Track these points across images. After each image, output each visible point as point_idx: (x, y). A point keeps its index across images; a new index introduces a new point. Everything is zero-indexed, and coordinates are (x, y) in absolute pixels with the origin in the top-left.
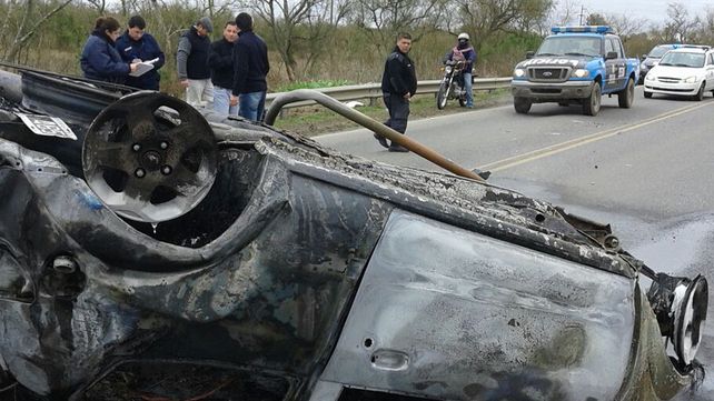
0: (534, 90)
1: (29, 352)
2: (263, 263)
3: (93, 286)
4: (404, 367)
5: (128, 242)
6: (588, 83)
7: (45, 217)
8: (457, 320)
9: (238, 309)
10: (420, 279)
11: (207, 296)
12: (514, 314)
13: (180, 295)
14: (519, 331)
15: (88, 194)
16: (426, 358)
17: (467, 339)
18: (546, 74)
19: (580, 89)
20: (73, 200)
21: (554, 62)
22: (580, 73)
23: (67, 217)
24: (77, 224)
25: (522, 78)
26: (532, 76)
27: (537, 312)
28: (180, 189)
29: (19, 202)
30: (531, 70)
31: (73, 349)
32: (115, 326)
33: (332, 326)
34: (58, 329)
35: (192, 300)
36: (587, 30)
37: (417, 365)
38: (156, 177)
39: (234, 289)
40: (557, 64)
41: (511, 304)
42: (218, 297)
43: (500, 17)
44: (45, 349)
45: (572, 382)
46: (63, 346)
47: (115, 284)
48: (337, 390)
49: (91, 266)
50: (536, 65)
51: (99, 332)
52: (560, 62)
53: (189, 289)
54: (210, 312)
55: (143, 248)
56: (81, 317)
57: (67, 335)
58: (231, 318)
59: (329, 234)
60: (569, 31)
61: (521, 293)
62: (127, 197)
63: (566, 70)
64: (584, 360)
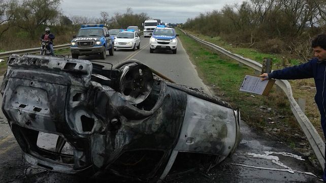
0: (81, 50)
1: (101, 152)
2: (164, 114)
3: (123, 127)
4: (193, 143)
5: (134, 111)
6: (102, 47)
7: (111, 106)
8: (202, 127)
9: (158, 129)
10: (195, 115)
11: (150, 126)
12: (213, 123)
13: (144, 127)
14: (214, 128)
15: (122, 97)
16: (198, 139)
17: (205, 132)
18: (85, 44)
19: (99, 49)
20: (119, 100)
21: (87, 39)
22: (98, 43)
23: (117, 105)
24: (121, 107)
25: (74, 46)
26: (79, 45)
27: (217, 121)
28: (144, 93)
29: (104, 101)
30: (78, 43)
31: (114, 149)
32: (127, 139)
33: (178, 132)
34: (111, 143)
35: (147, 127)
36: (96, 26)
37: (196, 141)
38: (138, 90)
39: (157, 123)
40: (89, 40)
41: (213, 120)
42: (153, 126)
43: (41, 19)
44: (106, 151)
45: (226, 142)
46: (112, 149)
47: (129, 125)
48: (177, 152)
49: (123, 120)
50: (80, 40)
51: (123, 142)
52: (90, 39)
53: (146, 124)
54: (151, 131)
55: (138, 112)
56: (118, 138)
57: (113, 144)
58: (157, 132)
59: (178, 103)
60: (89, 26)
61: (214, 116)
62: (131, 97)
63: (93, 42)
64: (228, 135)
